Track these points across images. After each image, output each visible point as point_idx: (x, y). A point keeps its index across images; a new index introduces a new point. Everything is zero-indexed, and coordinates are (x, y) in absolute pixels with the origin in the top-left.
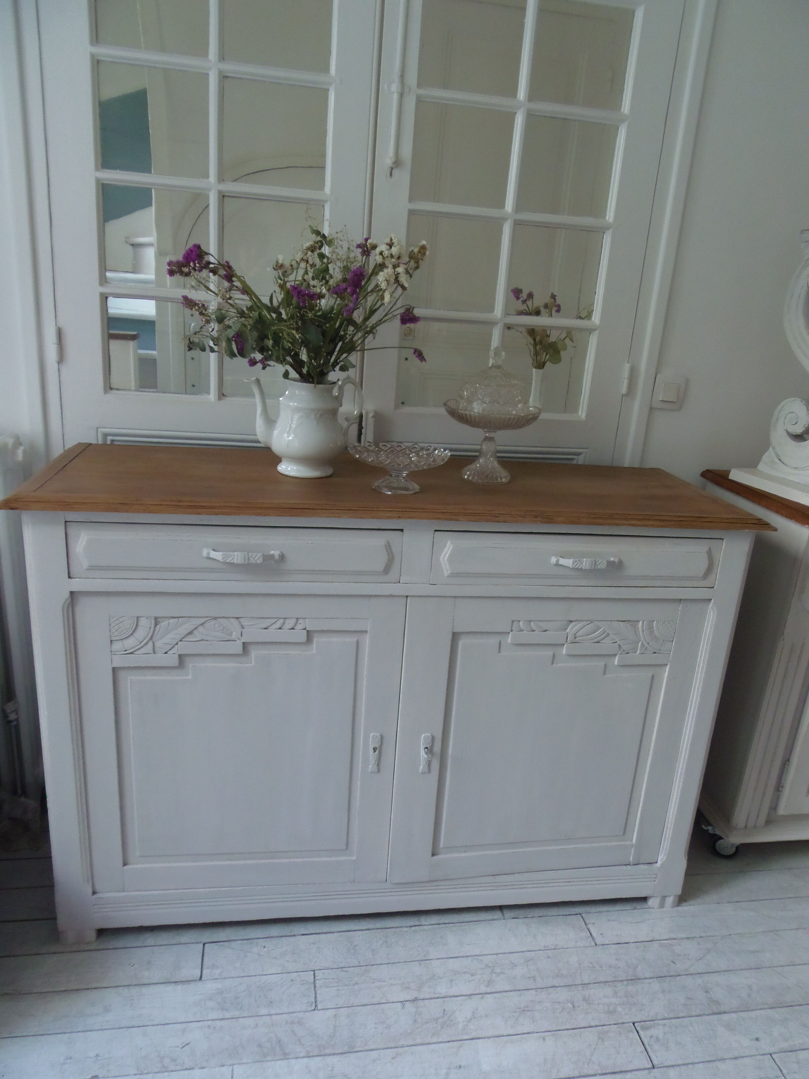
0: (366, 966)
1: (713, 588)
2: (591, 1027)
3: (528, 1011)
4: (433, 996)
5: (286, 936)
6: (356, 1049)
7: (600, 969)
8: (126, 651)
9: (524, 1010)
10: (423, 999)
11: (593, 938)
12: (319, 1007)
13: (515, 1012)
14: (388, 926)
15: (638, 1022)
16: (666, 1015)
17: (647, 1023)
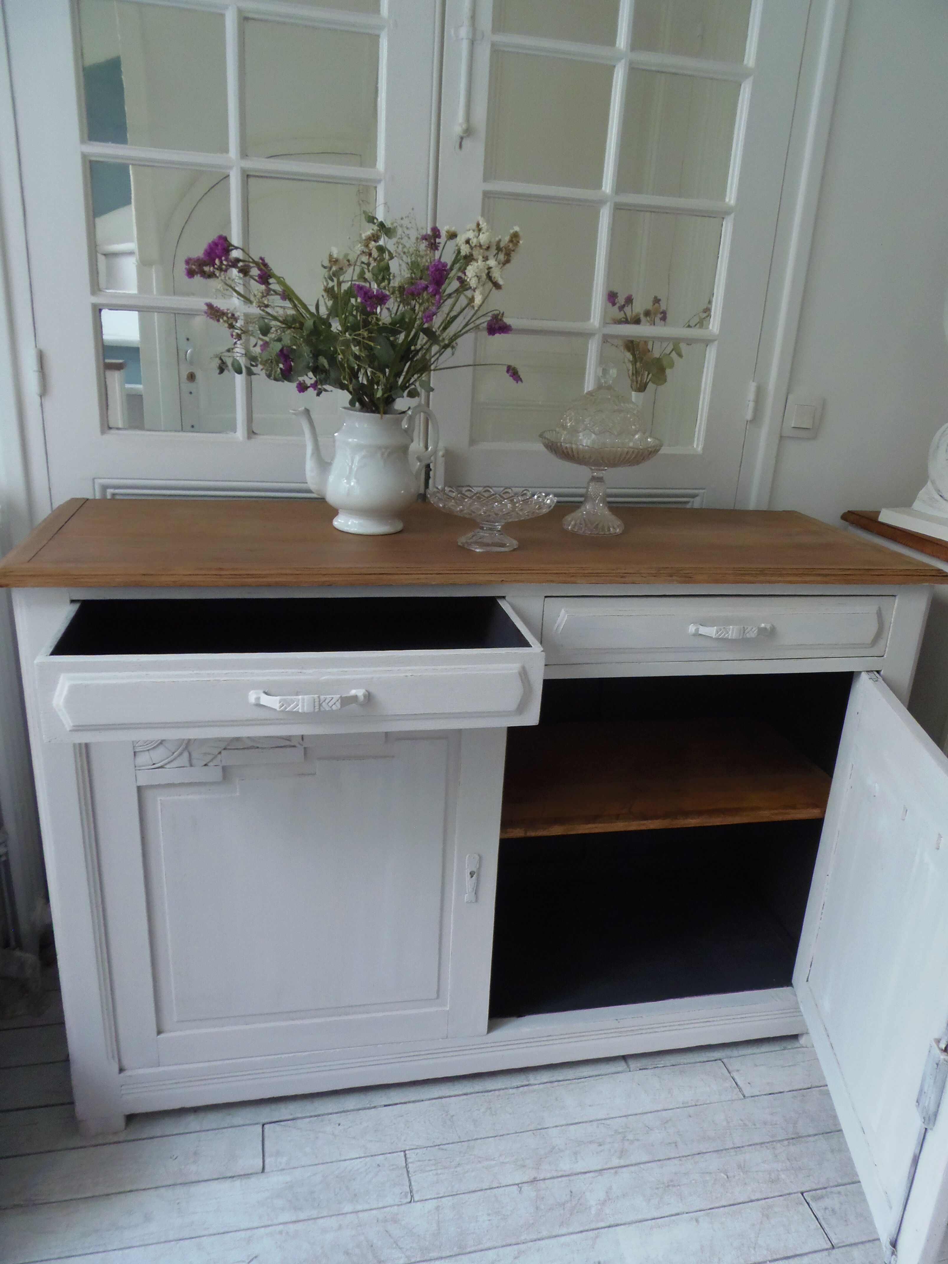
0: (469, 1141)
1: (883, 656)
2: (752, 1201)
3: (674, 1186)
4: (555, 1174)
5: (365, 1109)
6: (468, 1250)
7: (753, 1127)
8: (154, 764)
9: (669, 1186)
10: (545, 1179)
11: (740, 1090)
12: (416, 1198)
13: (657, 1189)
14: (490, 1089)
15: (807, 1192)
16: (840, 1181)
17: (818, 1192)
